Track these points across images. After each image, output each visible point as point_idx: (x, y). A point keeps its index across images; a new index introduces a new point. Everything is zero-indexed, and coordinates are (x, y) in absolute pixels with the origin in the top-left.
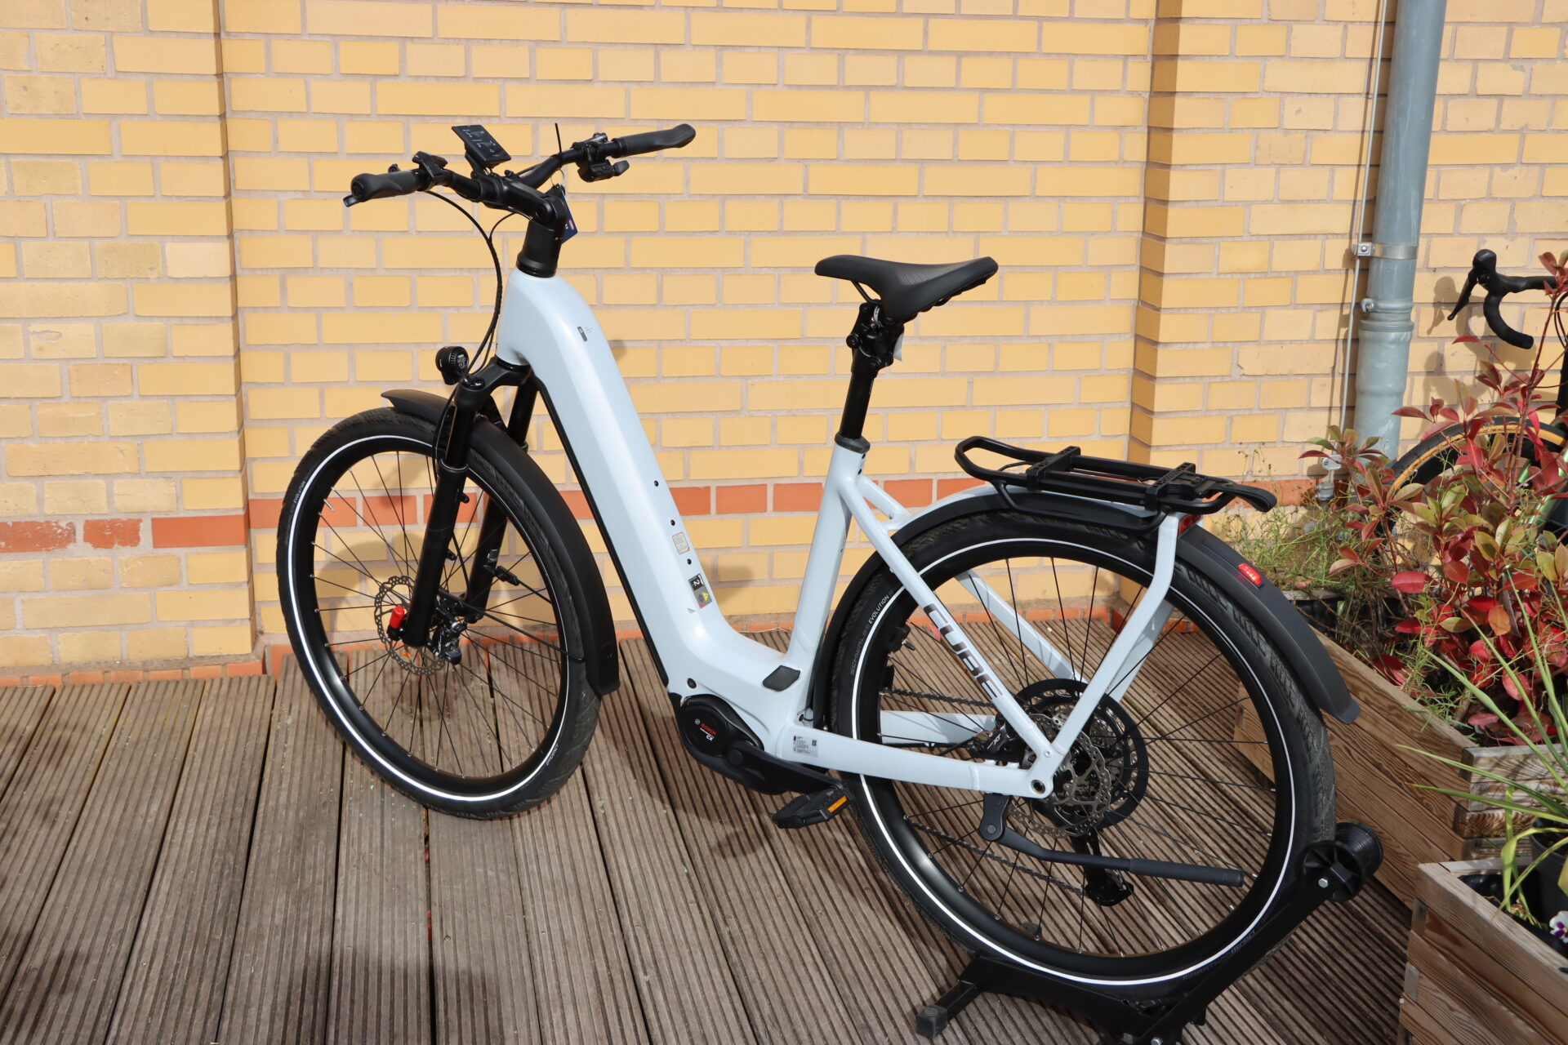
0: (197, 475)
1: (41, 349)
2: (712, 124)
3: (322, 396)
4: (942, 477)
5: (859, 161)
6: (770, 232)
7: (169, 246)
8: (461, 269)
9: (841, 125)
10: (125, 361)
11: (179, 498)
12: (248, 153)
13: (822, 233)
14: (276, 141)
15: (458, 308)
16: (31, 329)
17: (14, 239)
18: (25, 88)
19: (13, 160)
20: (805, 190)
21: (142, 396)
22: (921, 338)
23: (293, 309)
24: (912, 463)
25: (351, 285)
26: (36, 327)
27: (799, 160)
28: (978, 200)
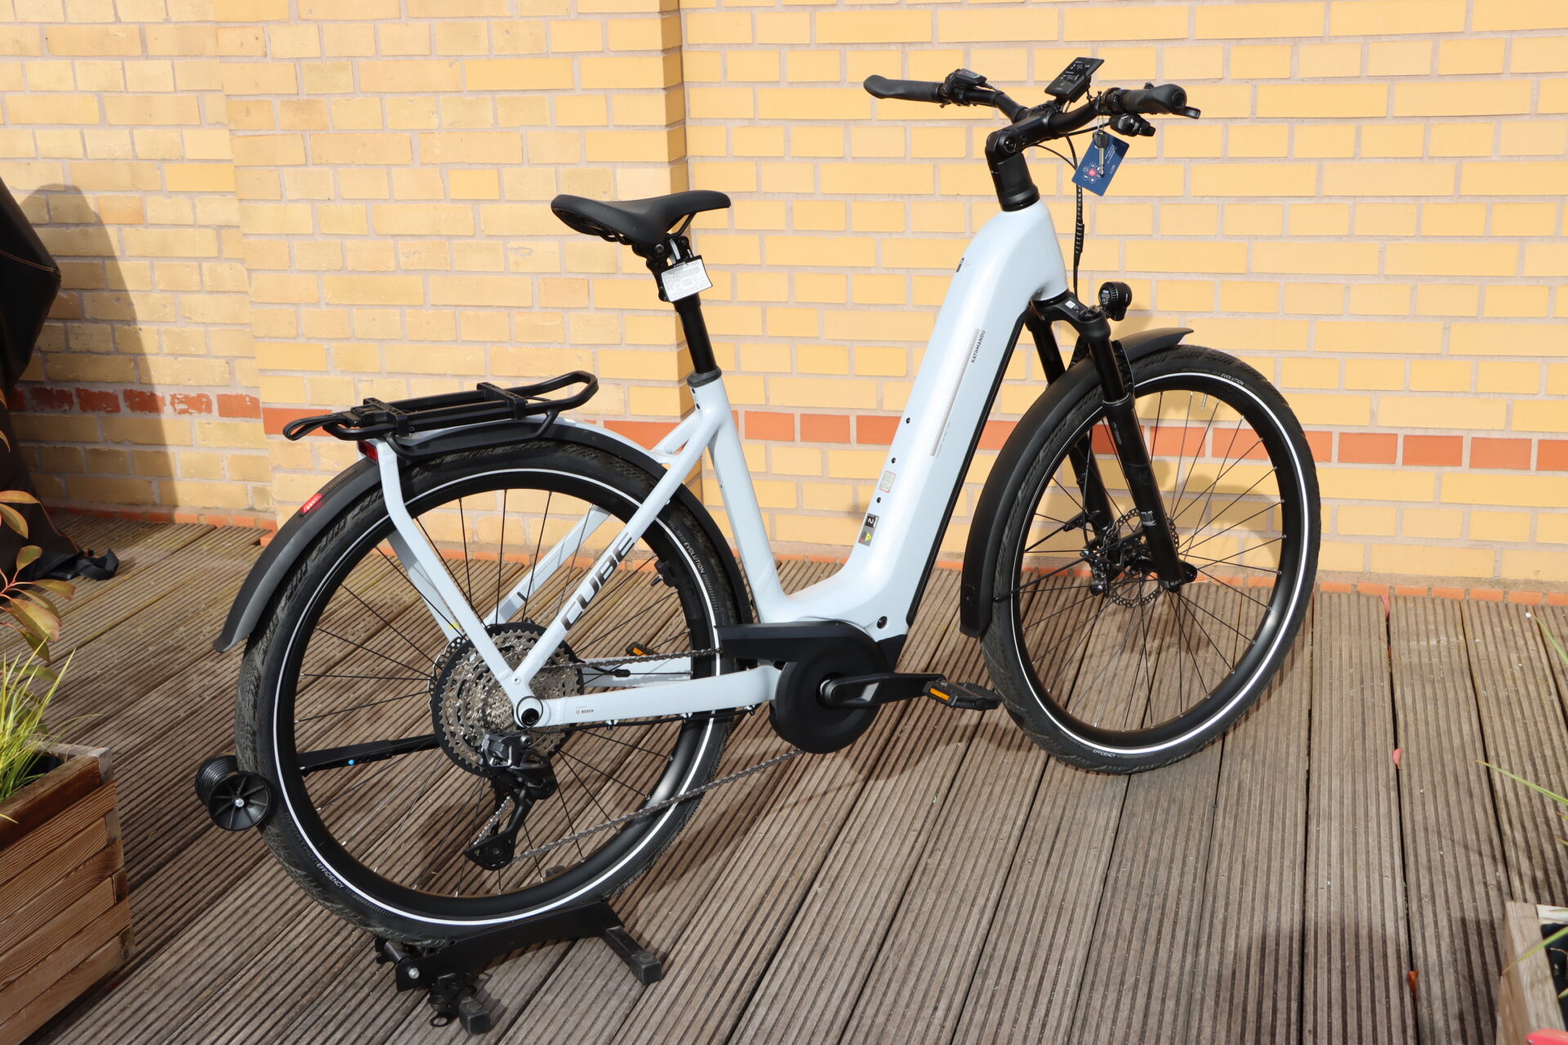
0: (642, 383)
1: (517, 264)
2: (1151, 44)
3: (764, 315)
4: (1409, 432)
5: (1316, 79)
6: (1213, 158)
7: (619, 171)
8: (894, 195)
9: (1295, 40)
10: (583, 276)
11: (626, 403)
12: (701, 84)
13: (1272, 159)
14: (726, 72)
15: (891, 233)
16: (510, 246)
17: (498, 166)
18: (508, 32)
19: (498, 96)
20: (1253, 113)
21: (597, 309)
22: (1387, 277)
23: (739, 231)
24: (1373, 415)
25: (791, 209)
26: (514, 244)
27: (1247, 81)
28: (1462, 120)
